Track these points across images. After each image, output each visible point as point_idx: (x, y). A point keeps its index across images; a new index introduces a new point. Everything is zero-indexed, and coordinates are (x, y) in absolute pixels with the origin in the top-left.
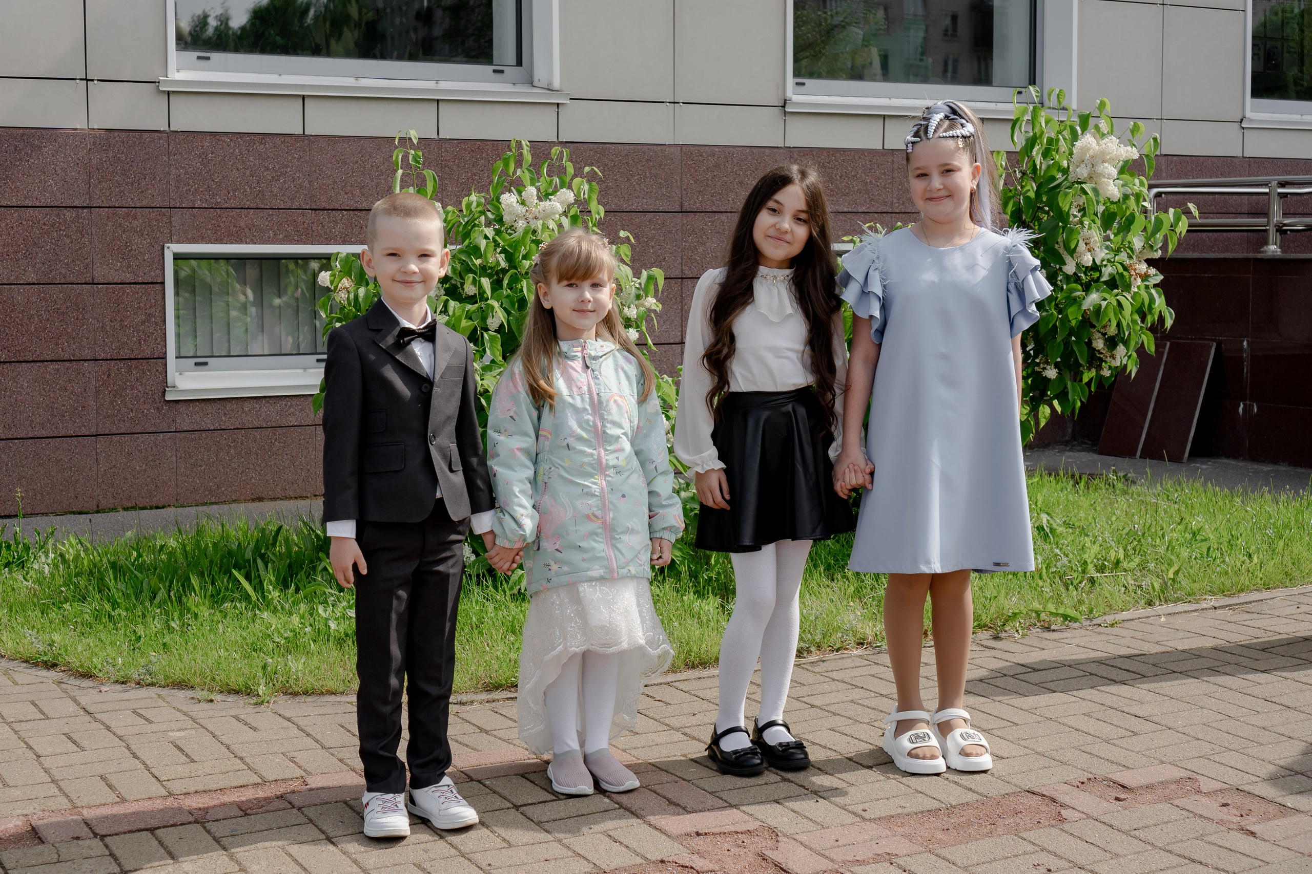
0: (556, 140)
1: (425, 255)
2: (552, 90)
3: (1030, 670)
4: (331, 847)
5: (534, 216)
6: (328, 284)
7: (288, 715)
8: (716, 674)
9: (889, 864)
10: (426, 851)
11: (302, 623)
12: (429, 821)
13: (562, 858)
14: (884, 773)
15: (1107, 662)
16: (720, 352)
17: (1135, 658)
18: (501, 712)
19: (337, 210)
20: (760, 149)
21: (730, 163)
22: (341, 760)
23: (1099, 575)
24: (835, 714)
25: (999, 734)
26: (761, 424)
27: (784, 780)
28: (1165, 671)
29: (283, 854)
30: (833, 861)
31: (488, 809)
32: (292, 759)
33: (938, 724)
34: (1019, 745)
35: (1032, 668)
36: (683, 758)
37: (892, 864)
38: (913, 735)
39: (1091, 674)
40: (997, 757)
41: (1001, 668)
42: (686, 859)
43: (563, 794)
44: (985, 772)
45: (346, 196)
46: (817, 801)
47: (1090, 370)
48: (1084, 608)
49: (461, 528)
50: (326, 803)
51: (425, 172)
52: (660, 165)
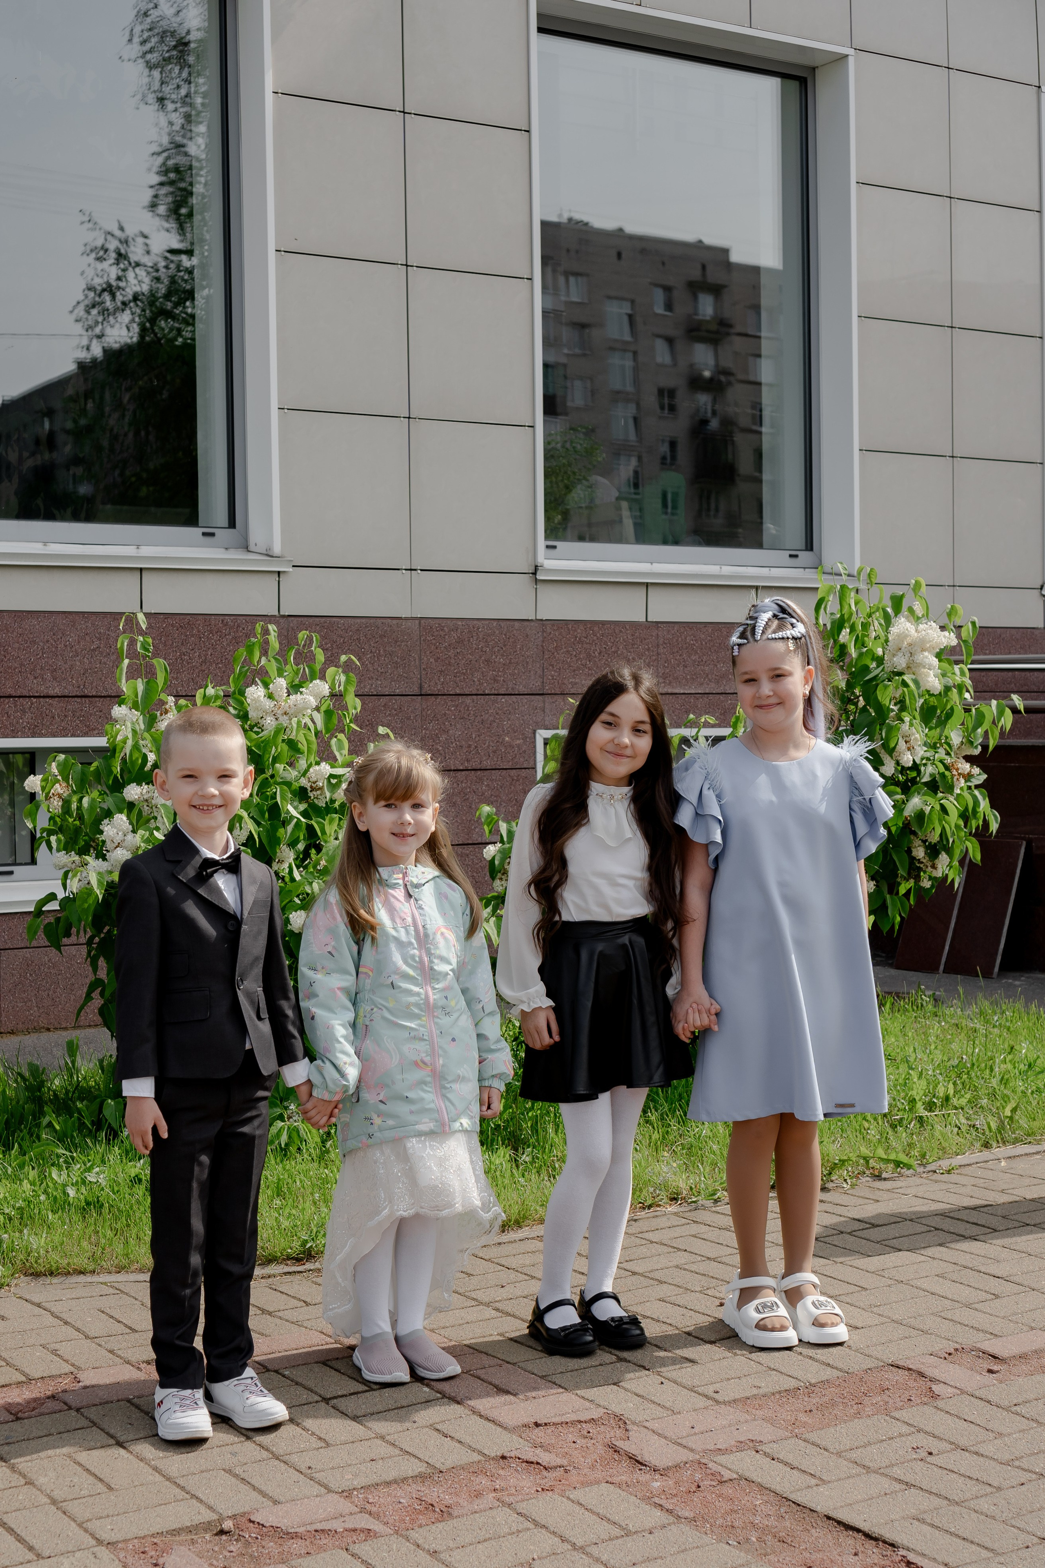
0: (276, 613)
1: (225, 776)
2: (272, 557)
3: (868, 1226)
4: (122, 1452)
5: (283, 711)
6: (38, 789)
7: (37, 1300)
8: (517, 1239)
9: (754, 1453)
10: (234, 1454)
11: (34, 1191)
12: (230, 1419)
13: (390, 1457)
14: (729, 1349)
15: (951, 1215)
16: (550, 878)
17: (982, 1209)
18: (280, 1289)
19: (25, 697)
20: (508, 623)
21: (475, 638)
22: (111, 1352)
23: (927, 1113)
24: (661, 1282)
25: (848, 1300)
26: (596, 957)
27: (620, 1360)
28: (1017, 1224)
29: (72, 1463)
30: (692, 1450)
31: (294, 1404)
32: (54, 1352)
33: (785, 1292)
34: (872, 1312)
35: (870, 1224)
36: (501, 1338)
37: (757, 1452)
38: (760, 1304)
39: (936, 1229)
40: (852, 1327)
41: (836, 1224)
42: (529, 1454)
43: (376, 1383)
44: (841, 1344)
45: (35, 681)
46: (662, 1383)
47: (908, 881)
48: (915, 1152)
49: (268, 1084)
50: (107, 1403)
51: (154, 661)
52: (396, 642)
